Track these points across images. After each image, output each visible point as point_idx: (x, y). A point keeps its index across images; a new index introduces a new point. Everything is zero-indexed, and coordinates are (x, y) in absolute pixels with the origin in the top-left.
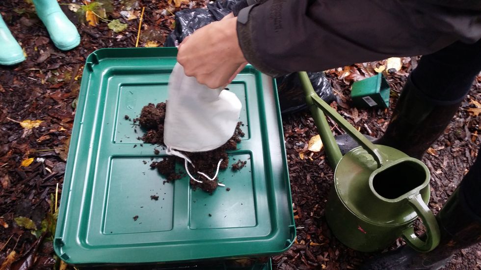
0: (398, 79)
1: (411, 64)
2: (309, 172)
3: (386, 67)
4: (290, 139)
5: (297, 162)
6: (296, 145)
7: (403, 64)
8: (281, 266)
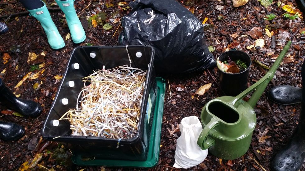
0: (261, 53)
1: (271, 44)
2: (195, 106)
3: (255, 45)
4: (188, 88)
5: (189, 101)
6: (191, 91)
7: (266, 44)
8: (167, 155)
